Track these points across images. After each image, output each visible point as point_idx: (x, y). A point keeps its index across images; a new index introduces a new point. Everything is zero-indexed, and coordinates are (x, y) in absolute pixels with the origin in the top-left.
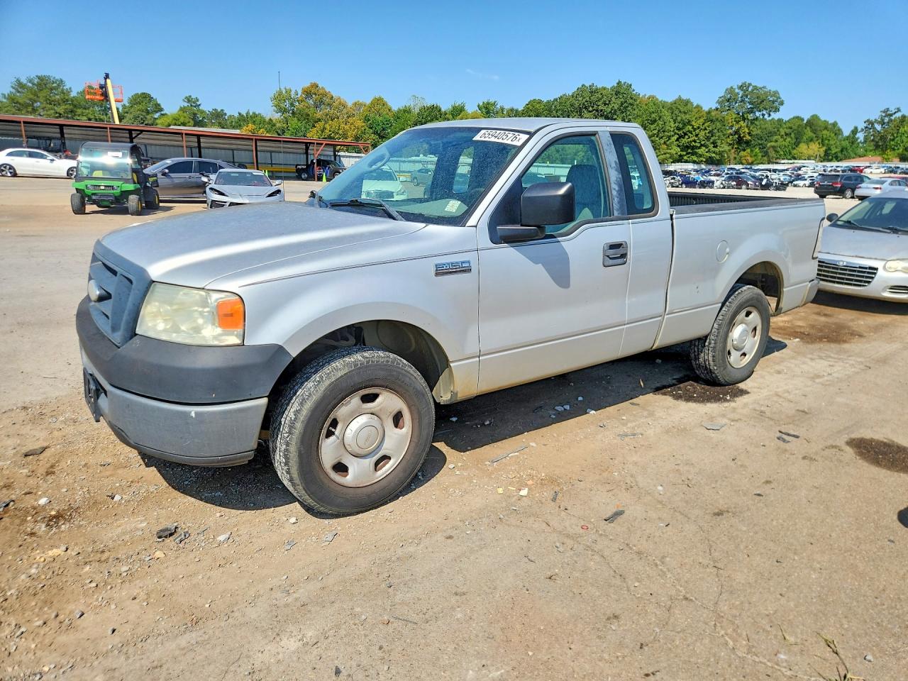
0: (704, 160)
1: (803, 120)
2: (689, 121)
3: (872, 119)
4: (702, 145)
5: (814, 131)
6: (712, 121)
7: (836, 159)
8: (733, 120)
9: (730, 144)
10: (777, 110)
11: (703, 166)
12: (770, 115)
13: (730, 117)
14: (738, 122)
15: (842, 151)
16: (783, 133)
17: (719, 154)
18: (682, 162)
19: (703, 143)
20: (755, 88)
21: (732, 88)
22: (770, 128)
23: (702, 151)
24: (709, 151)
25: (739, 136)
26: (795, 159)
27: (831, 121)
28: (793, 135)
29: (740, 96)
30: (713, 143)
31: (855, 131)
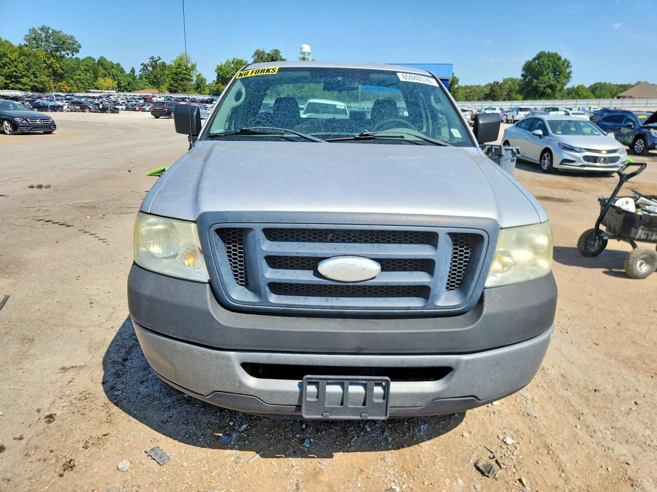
0: (29, 88)
1: (94, 60)
2: (5, 54)
3: (145, 63)
4: (23, 75)
5: (105, 69)
6: (26, 55)
7: (127, 90)
8: (44, 56)
9: (48, 76)
10: (77, 51)
11: (30, 94)
12: (73, 55)
13: (41, 54)
14: (49, 58)
15: (128, 84)
16: (83, 69)
17: (41, 84)
18: (9, 89)
19: (24, 73)
20: (54, 31)
21: (34, 29)
22: (72, 65)
23: (24, 80)
24: (31, 81)
25: (53, 69)
26: (98, 89)
27: (115, 63)
28: (91, 71)
29: (43, 36)
30: (34, 74)
31: (133, 71)
